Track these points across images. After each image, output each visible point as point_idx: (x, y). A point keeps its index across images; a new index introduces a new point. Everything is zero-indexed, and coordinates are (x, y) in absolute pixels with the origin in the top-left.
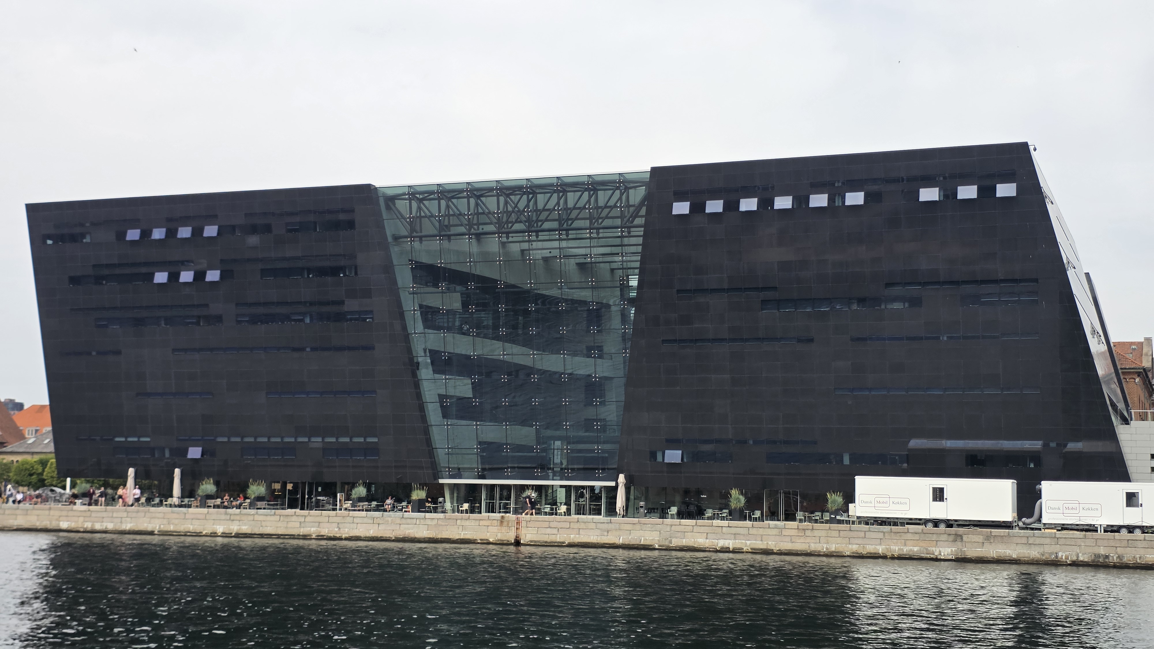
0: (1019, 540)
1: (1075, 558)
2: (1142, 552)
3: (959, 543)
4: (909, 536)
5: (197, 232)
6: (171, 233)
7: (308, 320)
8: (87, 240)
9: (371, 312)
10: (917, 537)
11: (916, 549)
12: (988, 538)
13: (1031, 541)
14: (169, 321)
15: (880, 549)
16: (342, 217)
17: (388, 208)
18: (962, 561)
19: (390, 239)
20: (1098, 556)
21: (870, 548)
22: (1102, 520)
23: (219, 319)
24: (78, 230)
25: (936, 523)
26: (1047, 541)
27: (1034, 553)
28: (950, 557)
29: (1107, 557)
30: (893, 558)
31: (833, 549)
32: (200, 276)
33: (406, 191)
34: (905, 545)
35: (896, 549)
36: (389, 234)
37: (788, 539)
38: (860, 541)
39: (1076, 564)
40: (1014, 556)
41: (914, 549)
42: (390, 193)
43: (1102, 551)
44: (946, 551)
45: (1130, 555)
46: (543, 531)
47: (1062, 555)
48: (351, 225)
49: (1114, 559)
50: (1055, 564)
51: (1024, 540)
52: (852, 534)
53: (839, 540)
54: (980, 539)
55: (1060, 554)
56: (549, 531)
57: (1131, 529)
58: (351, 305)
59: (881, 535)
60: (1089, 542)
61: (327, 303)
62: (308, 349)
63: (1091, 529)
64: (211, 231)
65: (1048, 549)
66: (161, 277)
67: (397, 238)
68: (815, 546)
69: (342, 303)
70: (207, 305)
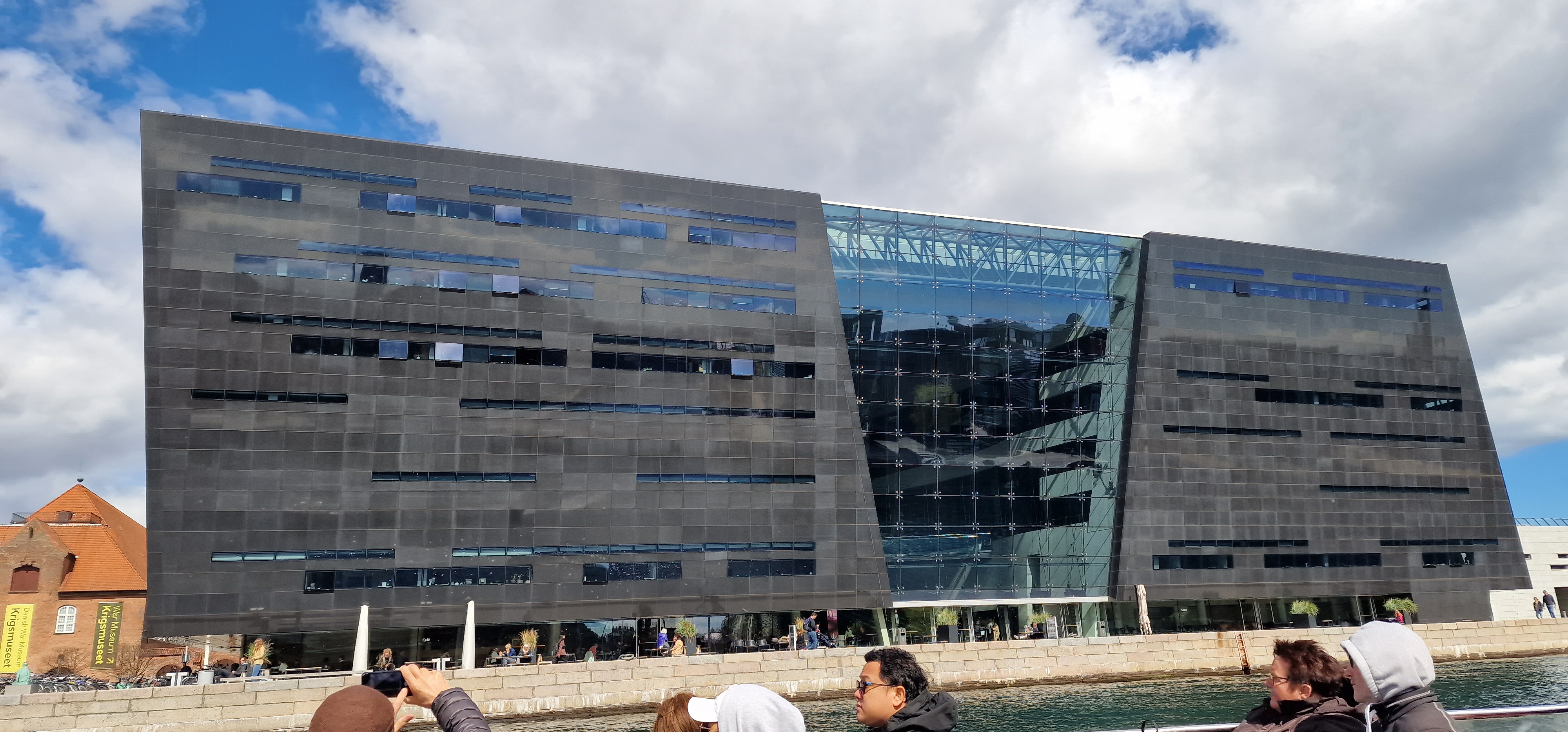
23: (557, 358)
33: (852, 213)
42: (829, 212)
58: (784, 354)
69: (771, 348)
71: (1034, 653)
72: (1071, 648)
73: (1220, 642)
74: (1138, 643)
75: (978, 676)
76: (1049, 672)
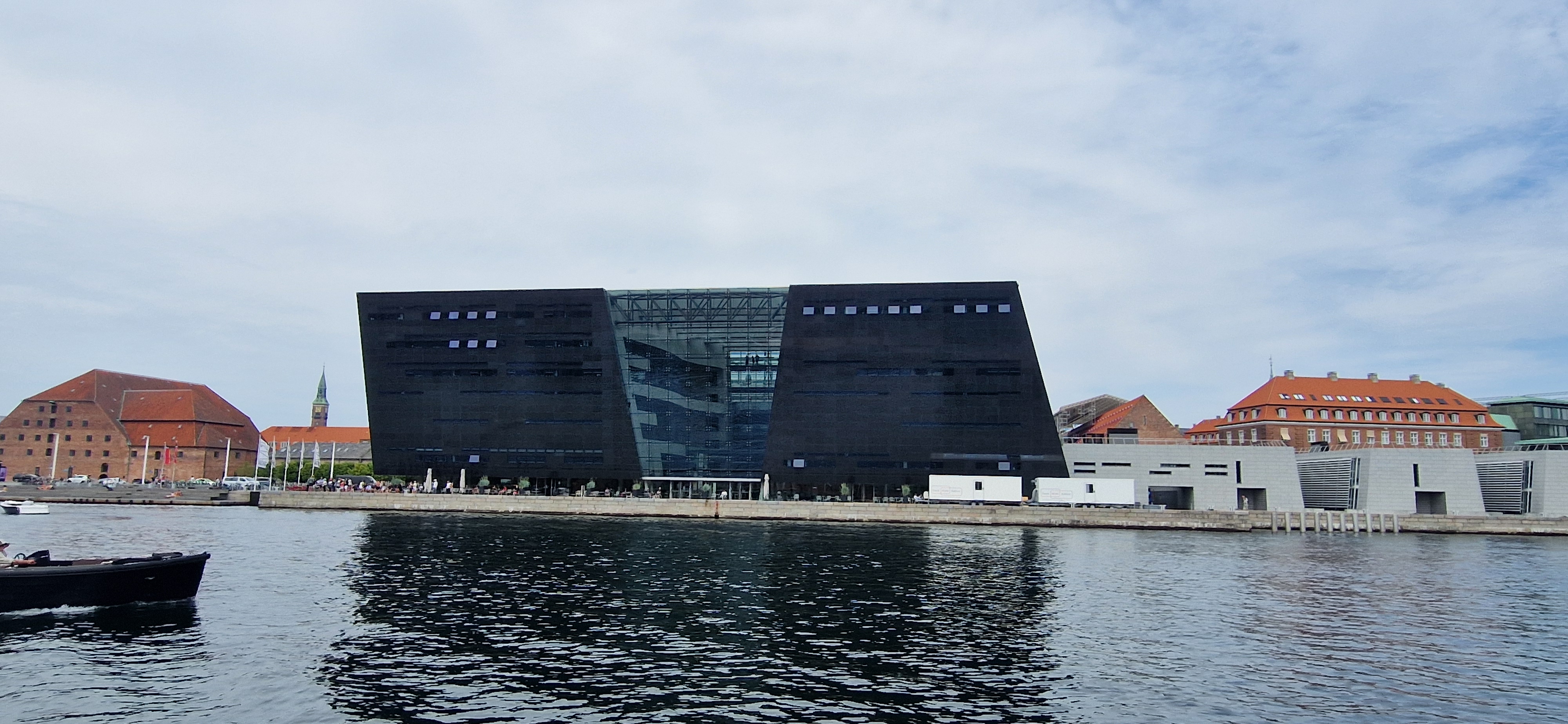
0: (1029, 513)
1: (1060, 523)
2: (1098, 518)
3: (994, 515)
4: (963, 511)
5: (482, 316)
6: (463, 316)
7: (556, 375)
8: (402, 318)
9: (601, 370)
10: (969, 511)
11: (968, 518)
12: (1010, 511)
13: (1035, 513)
14: (458, 372)
15: (947, 519)
16: (583, 309)
17: (613, 304)
18: (995, 525)
19: (614, 324)
20: (1074, 521)
21: (941, 519)
22: (1073, 501)
23: (495, 372)
24: (394, 311)
25: (977, 503)
26: (1044, 513)
27: (1037, 520)
28: (988, 523)
29: (1079, 521)
30: (955, 523)
31: (918, 519)
32: (482, 344)
33: (626, 293)
34: (962, 516)
35: (957, 518)
36: (613, 319)
37: (891, 513)
38: (935, 514)
39: (1062, 526)
40: (1026, 522)
41: (967, 518)
42: (613, 294)
43: (1076, 518)
44: (986, 519)
45: (1091, 520)
46: (734, 510)
47: (1053, 521)
48: (589, 314)
49: (1082, 523)
50: (1050, 526)
51: (1031, 513)
52: (930, 510)
53: (922, 513)
54: (1005, 512)
55: (1052, 520)
56: (737, 510)
57: (1089, 505)
58: (587, 365)
59: (947, 511)
60: (1068, 513)
61: (570, 364)
62: (556, 393)
63: (1068, 506)
64: (491, 315)
65: (1044, 517)
66: (454, 344)
67: (617, 323)
68: (907, 518)
69: (581, 364)
70: (486, 363)
71: (613, 503)
72: (630, 502)
73: (706, 504)
74: (663, 502)
75: (585, 510)
76: (617, 512)
